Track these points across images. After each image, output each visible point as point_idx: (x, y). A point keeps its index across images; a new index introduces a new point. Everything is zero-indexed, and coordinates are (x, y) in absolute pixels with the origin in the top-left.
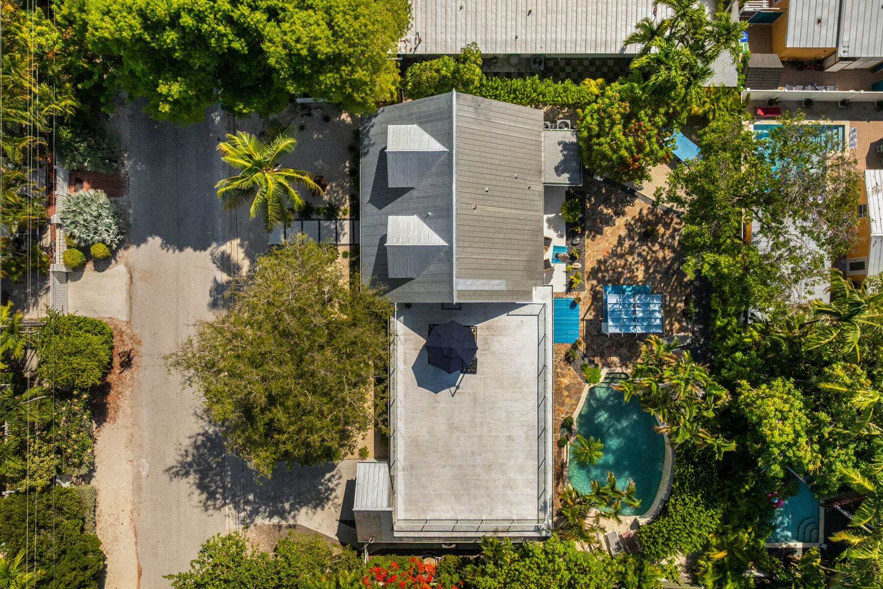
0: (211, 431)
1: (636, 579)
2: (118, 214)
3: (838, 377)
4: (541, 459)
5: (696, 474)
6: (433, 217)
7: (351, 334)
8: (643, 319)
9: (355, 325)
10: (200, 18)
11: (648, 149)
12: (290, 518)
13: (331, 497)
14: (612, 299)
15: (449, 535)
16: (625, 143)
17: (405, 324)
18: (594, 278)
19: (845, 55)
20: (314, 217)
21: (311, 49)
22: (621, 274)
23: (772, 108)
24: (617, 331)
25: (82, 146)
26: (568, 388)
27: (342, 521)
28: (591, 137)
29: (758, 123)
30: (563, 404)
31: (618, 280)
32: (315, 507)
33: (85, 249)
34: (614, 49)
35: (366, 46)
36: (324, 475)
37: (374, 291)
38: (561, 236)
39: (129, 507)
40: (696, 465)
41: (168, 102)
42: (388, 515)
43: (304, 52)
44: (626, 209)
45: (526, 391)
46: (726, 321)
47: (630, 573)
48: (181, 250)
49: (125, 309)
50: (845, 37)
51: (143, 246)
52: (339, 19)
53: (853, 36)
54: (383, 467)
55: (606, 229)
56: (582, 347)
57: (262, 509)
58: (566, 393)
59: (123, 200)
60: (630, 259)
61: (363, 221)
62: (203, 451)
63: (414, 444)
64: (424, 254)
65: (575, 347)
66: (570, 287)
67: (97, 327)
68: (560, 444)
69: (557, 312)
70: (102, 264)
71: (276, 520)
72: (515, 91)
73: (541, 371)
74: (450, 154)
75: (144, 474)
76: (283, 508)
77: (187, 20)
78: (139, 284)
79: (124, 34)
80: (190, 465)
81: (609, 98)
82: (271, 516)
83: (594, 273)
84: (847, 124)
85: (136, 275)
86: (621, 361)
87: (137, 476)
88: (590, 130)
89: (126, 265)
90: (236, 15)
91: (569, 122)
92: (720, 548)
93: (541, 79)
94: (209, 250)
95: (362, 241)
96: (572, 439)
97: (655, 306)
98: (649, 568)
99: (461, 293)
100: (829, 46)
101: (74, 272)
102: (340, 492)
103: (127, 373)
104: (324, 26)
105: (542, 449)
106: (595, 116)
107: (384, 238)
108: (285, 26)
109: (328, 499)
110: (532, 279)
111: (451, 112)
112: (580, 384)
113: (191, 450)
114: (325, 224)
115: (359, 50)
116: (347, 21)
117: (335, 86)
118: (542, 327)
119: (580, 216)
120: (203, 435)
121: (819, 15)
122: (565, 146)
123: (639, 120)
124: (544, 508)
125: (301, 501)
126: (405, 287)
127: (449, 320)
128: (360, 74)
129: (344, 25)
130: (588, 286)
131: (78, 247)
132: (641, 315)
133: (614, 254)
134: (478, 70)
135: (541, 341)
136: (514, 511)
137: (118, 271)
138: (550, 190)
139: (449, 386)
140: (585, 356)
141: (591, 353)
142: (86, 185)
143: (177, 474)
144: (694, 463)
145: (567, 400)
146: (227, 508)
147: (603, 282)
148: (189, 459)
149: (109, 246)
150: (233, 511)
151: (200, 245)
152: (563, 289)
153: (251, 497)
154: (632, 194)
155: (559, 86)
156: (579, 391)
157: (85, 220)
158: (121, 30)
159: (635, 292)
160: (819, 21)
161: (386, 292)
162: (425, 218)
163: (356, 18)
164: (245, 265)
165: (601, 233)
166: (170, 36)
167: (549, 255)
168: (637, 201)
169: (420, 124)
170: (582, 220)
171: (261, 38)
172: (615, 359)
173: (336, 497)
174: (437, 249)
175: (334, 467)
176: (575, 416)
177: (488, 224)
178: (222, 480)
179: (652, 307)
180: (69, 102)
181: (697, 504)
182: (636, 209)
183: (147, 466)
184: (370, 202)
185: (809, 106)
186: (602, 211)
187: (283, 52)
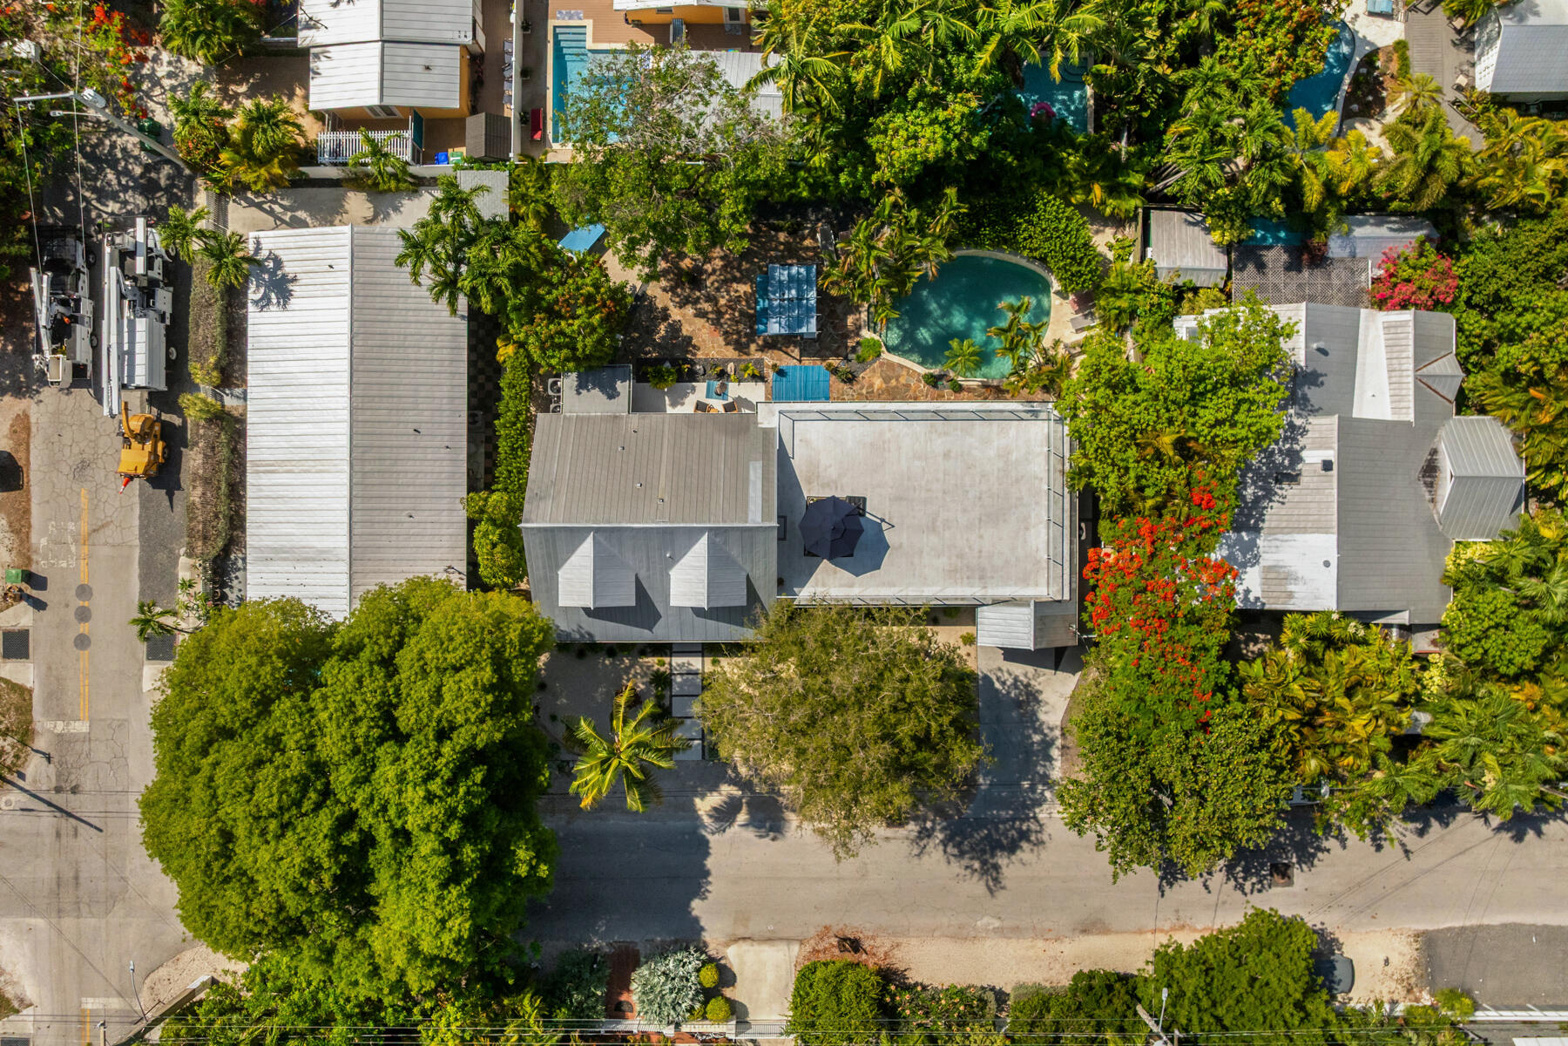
0: (941, 836)
1: (1127, 296)
2: (662, 953)
3: (866, 77)
4: (973, 416)
5: (992, 224)
6: (673, 551)
7: (811, 644)
8: (799, 291)
9: (802, 643)
10: (451, 814)
11: (591, 289)
12: (1051, 735)
13: (1025, 681)
14: (775, 327)
15: (1067, 531)
16: (584, 319)
17: (803, 585)
18: (748, 346)
19: (470, 34)
20: (667, 703)
21: (487, 689)
22: (742, 313)
23: (532, 119)
24: (814, 321)
25: (577, 997)
26: (886, 380)
27: (1057, 667)
28: (575, 358)
29: (550, 137)
30: (908, 386)
31: (751, 316)
32: (1039, 702)
33: (708, 994)
34: (463, 327)
35: (483, 629)
36: (997, 691)
37: (763, 620)
38: (694, 389)
39: (1040, 944)
40: (980, 225)
41: (538, 864)
42: (1039, 605)
43: (490, 698)
44: (660, 306)
45: (888, 435)
46: (802, 185)
47: (1118, 303)
48: (707, 873)
49: (783, 947)
50: (448, 36)
51: (702, 923)
52: (452, 658)
53: (449, 26)
54: (984, 614)
55: (684, 332)
56: (835, 362)
57: (1041, 770)
58: (893, 382)
59: (642, 949)
60: (722, 302)
61: (675, 638)
62: (966, 847)
63: (952, 574)
64: (718, 561)
65: (835, 371)
66: (759, 378)
67: (806, 976)
68: (958, 389)
69: (788, 398)
70: (726, 976)
71: (1055, 753)
72: (513, 449)
73: (864, 416)
74: (597, 530)
75: (997, 924)
76: (1039, 743)
77: (454, 831)
78: (754, 928)
79: (466, 905)
80: (984, 863)
81: (527, 336)
82: (1050, 759)
83: (741, 347)
84: (551, 23)
85: (741, 932)
86: (851, 313)
87: (999, 932)
88: (567, 359)
89: (727, 945)
90: (446, 774)
91: (551, 381)
92: (1089, 191)
93: (498, 416)
94: (709, 837)
95: (699, 638)
96: (952, 374)
97: (782, 275)
98: (1113, 281)
99: (765, 517)
100: (458, 55)
101: (737, 1012)
102: (1019, 670)
103: (866, 944)
104: (462, 674)
105: (960, 415)
106: (550, 353)
107: (698, 611)
108: (460, 719)
109: (1028, 685)
110: (748, 428)
111: (545, 529)
112: (882, 365)
113: (965, 862)
114: (676, 689)
115: (488, 637)
116: (455, 649)
117: (525, 664)
118: (808, 416)
119: (667, 364)
120: (945, 846)
121: (420, 69)
122: (582, 386)
123: (556, 301)
124: (1035, 413)
125: (1031, 721)
126: (759, 586)
127: (799, 532)
128: (513, 635)
129: (460, 653)
130: (758, 355)
131: (705, 1003)
132: (794, 292)
133: (717, 323)
134: (495, 496)
135: (826, 417)
136: (1038, 450)
137: (733, 956)
138: (637, 406)
139: (881, 531)
140: (846, 358)
141: (842, 350)
142: (624, 998)
143: (996, 880)
144: (978, 228)
145: (902, 380)
146: (1040, 816)
147: (752, 336)
148: (977, 865)
149: (704, 963)
150: (1045, 806)
151: (703, 847)
152: (761, 386)
153: (1026, 784)
154: (641, 297)
155: (506, 393)
156: (891, 365)
157: (671, 991)
158: (462, 909)
159: (765, 295)
160: (428, 68)
161: (763, 608)
162: (674, 560)
163: (451, 639)
164: (727, 790)
165: (690, 338)
166: (469, 853)
167: (718, 405)
168: (649, 292)
169: (558, 567)
170: (674, 362)
171: (472, 748)
172: (850, 320)
173: (1026, 675)
174: (711, 545)
175: (986, 677)
176: (922, 370)
177: (682, 484)
178: (1005, 821)
179: (785, 277)
180: (526, 1002)
181: (1030, 222)
182: (658, 293)
183: (986, 920)
184: (650, 629)
185: (531, 73)
186: (663, 338)
187: (489, 722)
